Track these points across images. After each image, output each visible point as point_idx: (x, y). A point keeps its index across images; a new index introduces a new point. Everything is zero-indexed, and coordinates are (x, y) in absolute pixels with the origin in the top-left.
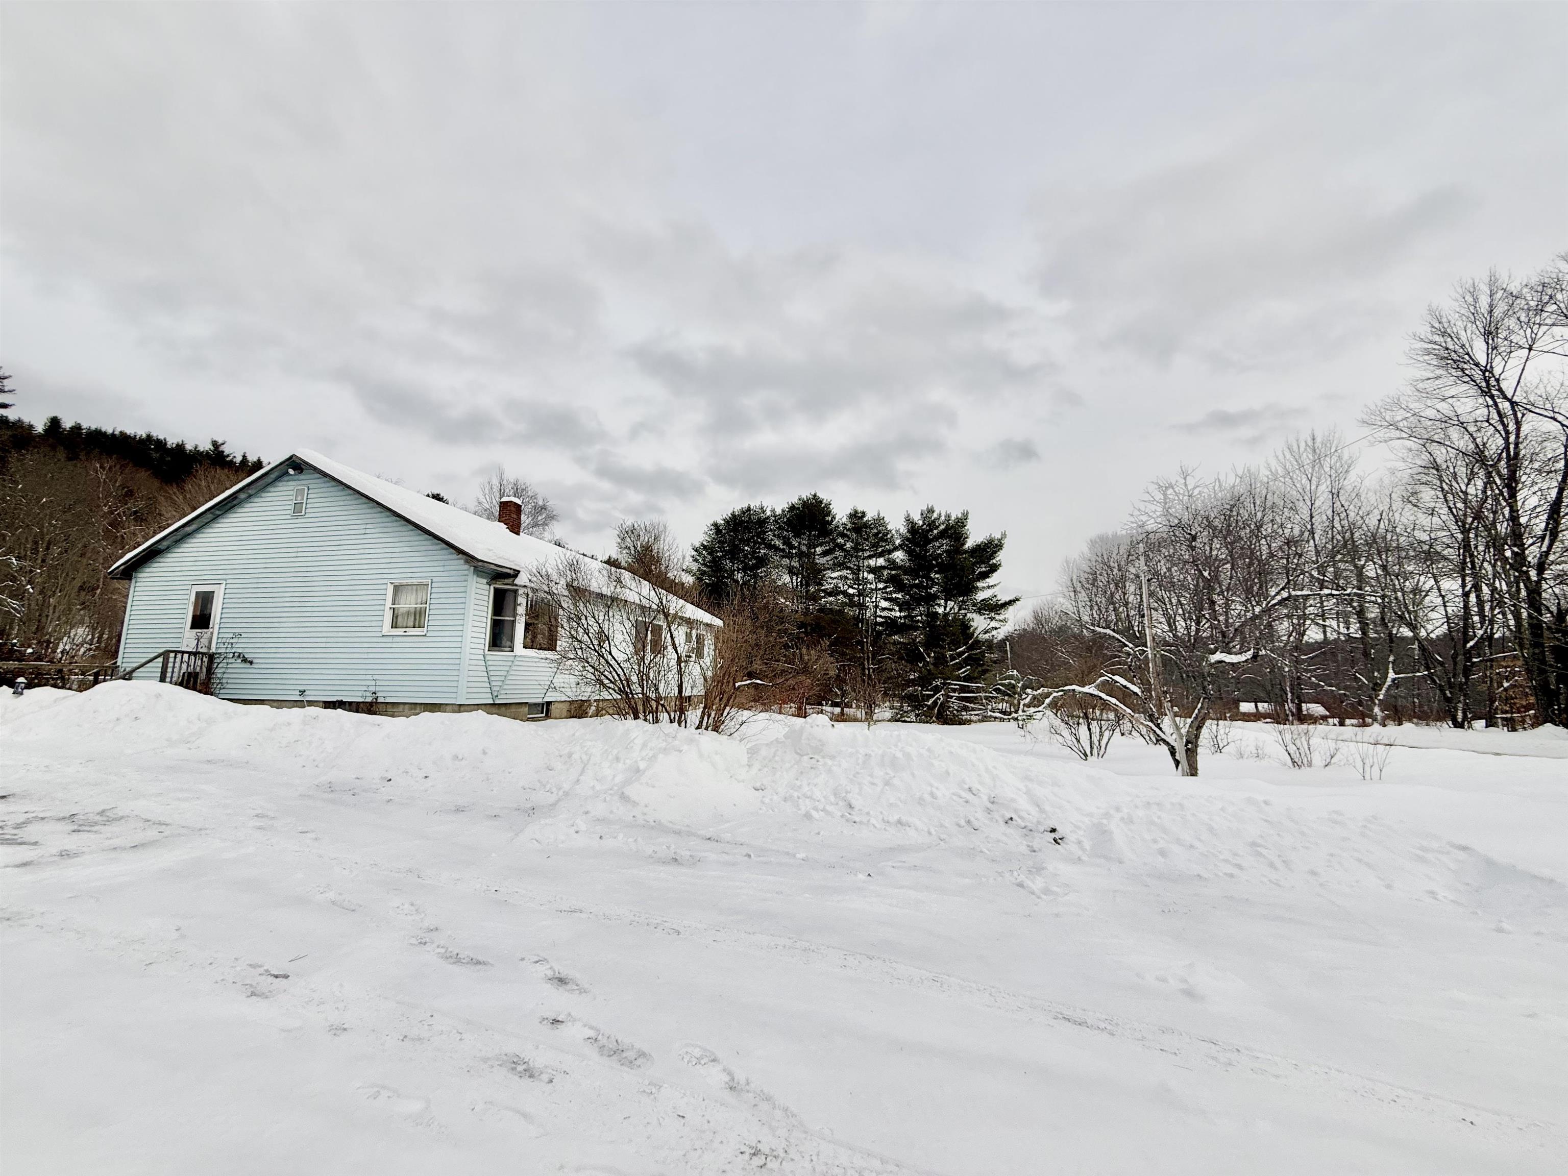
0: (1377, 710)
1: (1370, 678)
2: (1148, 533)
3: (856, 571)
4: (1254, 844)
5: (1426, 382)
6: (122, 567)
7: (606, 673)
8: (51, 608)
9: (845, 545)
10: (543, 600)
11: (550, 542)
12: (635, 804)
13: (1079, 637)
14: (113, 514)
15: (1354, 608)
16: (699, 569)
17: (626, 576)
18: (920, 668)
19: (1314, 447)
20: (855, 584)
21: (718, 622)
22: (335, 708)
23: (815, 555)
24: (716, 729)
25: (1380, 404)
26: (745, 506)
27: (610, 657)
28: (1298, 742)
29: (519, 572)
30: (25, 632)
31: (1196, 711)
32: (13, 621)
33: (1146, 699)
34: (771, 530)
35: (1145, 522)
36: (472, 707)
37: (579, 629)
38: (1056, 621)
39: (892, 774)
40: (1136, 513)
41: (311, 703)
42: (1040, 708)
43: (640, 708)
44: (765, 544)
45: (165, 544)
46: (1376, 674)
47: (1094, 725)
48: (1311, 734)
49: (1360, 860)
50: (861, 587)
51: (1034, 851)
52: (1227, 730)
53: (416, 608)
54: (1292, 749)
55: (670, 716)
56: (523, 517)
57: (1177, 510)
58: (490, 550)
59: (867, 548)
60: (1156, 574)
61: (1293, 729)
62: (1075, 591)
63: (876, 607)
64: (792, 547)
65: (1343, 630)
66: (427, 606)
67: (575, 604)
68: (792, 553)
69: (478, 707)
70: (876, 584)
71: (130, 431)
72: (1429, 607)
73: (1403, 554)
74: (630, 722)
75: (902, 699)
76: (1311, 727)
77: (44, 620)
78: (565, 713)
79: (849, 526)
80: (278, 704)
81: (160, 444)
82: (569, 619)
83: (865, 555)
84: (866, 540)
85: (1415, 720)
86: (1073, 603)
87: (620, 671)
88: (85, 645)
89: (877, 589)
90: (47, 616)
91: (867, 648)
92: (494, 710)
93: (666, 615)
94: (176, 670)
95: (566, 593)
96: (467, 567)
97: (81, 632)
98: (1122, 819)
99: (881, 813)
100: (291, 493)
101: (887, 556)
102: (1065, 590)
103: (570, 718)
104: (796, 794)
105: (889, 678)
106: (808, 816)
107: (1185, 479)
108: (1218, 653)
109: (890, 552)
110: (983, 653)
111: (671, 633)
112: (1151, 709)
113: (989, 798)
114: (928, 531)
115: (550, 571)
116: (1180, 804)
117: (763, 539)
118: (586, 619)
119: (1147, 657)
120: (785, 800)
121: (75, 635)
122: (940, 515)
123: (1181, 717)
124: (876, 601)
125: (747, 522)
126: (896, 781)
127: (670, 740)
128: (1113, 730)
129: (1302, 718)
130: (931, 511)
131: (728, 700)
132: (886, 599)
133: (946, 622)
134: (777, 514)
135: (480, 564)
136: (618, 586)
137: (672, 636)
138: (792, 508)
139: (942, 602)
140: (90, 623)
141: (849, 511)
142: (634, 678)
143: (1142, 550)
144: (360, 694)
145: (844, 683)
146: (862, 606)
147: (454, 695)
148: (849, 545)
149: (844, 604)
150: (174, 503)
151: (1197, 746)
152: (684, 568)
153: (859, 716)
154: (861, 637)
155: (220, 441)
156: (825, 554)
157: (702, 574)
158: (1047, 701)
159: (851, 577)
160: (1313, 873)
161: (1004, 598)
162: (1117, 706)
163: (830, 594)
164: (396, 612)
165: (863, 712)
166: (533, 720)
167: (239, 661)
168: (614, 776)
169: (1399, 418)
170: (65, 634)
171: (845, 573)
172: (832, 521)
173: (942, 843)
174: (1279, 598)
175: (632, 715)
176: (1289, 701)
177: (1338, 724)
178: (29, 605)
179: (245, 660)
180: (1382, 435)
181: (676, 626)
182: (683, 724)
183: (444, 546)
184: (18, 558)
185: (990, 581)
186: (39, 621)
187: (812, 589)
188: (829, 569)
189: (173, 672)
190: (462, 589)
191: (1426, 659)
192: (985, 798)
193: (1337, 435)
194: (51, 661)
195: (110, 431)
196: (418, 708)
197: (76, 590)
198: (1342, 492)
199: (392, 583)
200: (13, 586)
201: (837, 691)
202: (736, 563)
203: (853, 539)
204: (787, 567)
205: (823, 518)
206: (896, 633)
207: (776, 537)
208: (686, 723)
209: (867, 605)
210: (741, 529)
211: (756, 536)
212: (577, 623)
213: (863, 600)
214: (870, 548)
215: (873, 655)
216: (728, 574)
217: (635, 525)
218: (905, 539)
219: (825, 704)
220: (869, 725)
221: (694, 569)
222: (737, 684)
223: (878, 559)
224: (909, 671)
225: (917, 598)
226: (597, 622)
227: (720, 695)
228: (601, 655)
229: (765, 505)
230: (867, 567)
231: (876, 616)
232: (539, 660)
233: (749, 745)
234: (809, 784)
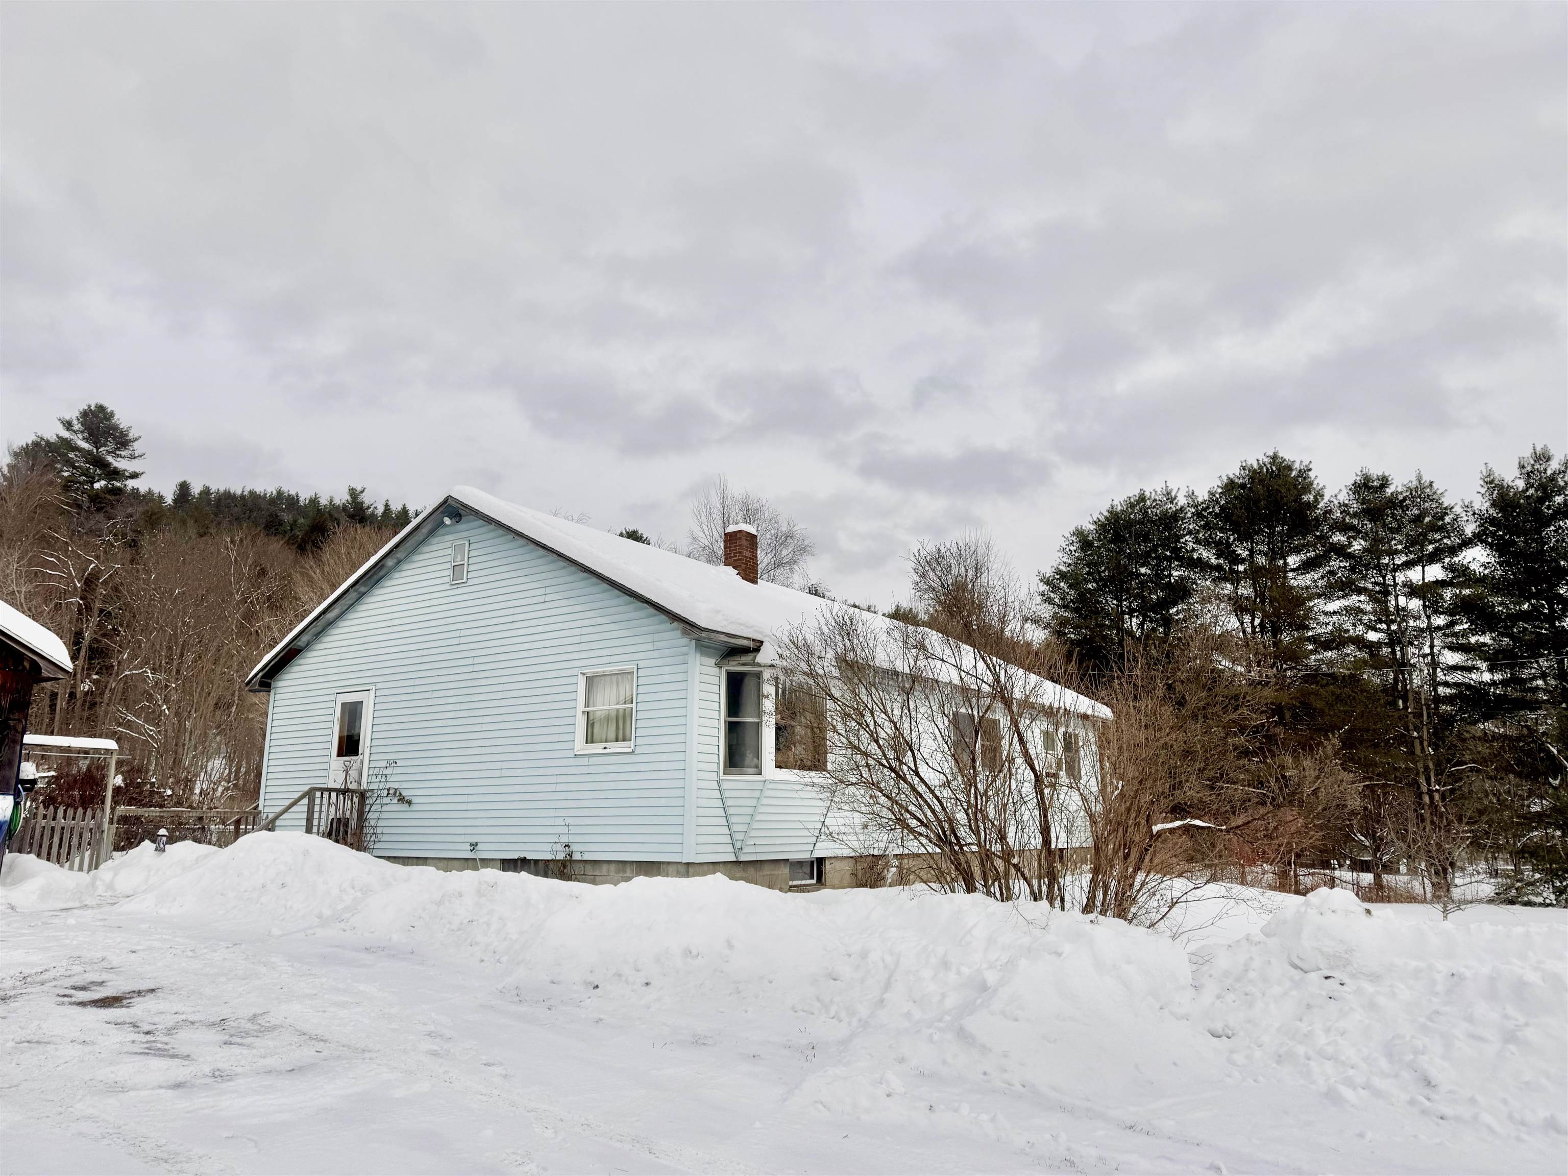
3: (1381, 596)
6: (260, 675)
7: (912, 808)
8: (187, 734)
9: (1350, 545)
10: (800, 685)
11: (802, 590)
12: (984, 1049)
14: (246, 602)
16: (1055, 616)
17: (934, 638)
18: (1555, 788)
20: (1381, 622)
21: (1105, 712)
22: (515, 870)
23: (1286, 572)
24: (1122, 913)
26: (1134, 492)
27: (916, 780)
29: (762, 642)
30: (162, 768)
32: (150, 752)
34: (1190, 533)
36: (705, 867)
37: (862, 732)
39: (1522, 1020)
41: (486, 863)
43: (977, 871)
44: (1179, 558)
45: (305, 639)
50: (1394, 627)
53: (618, 710)
55: (1030, 886)
56: (760, 554)
58: (718, 612)
59: (1400, 547)
63: (1434, 665)
64: (1236, 559)
66: (634, 705)
67: (852, 691)
68: (1238, 572)
69: (714, 867)
70: (1428, 617)
71: (259, 489)
74: (961, 897)
75: (1517, 855)
77: (180, 750)
78: (847, 878)
79: (1355, 507)
80: (447, 863)
81: (292, 501)
82: (845, 716)
83: (1398, 562)
84: (1392, 530)
87: (936, 804)
88: (222, 783)
89: (1431, 629)
90: (184, 745)
91: (1423, 750)
92: (738, 871)
93: (1007, 703)
94: (323, 816)
95: (836, 673)
96: (685, 641)
97: (217, 765)
99: (1505, 1102)
100: (448, 551)
101: (1447, 560)
103: (857, 886)
104: (1301, 1050)
105: (1481, 812)
106: (1332, 1096)
109: (1453, 551)
111: (1019, 734)
114: (1541, 500)
115: (810, 638)
117: (1176, 551)
118: (873, 716)
120: (1279, 1059)
121: (212, 769)
124: (1432, 654)
125: (1141, 522)
126: (1532, 1035)
127: (1038, 932)
130: (1542, 457)
131: (1141, 859)
132: (1452, 648)
134: (1200, 500)
135: (704, 634)
136: (921, 657)
137: (1021, 740)
138: (1230, 486)
140: (227, 752)
141: (1351, 479)
142: (961, 816)
144: (548, 847)
145: (1378, 822)
146: (1402, 666)
147: (677, 848)
148: (1357, 546)
149: (1359, 664)
150: (311, 580)
152: (1029, 616)
153: (1419, 890)
154: (1406, 728)
155: (359, 489)
156: (1307, 566)
157: (1061, 624)
159: (1369, 608)
163: (1327, 645)
164: (591, 718)
165: (1428, 882)
166: (799, 889)
167: (395, 801)
168: (943, 996)
170: (202, 769)
171: (1354, 600)
172: (1316, 501)
175: (963, 884)
178: (166, 731)
179: (402, 799)
181: (1028, 722)
182: (1057, 903)
183: (652, 610)
184: (154, 671)
186: (176, 753)
187: (1286, 638)
188: (1319, 596)
189: (320, 818)
190: (681, 677)
194: (191, 807)
195: (239, 492)
196: (628, 870)
197: (212, 708)
199: (583, 674)
200: (149, 707)
201: (1363, 838)
202: (1125, 600)
203: (1367, 534)
204: (1230, 599)
205: (1298, 499)
206: (1486, 718)
207: (1200, 544)
208: (1062, 900)
209: (1412, 662)
210: (1130, 536)
211: (1160, 545)
212: (858, 723)
213: (1403, 655)
214: (1406, 547)
215: (1438, 764)
216: (1112, 620)
217: (939, 549)
218: (1485, 521)
219: (1341, 866)
220: (1445, 911)
221: (1047, 616)
222: (1156, 829)
223: (1426, 568)
224: (1529, 797)
225: (1531, 641)
226: (891, 721)
227: (1124, 849)
228: (901, 777)
229: (1173, 486)
230: (1404, 585)
231: (1435, 684)
232: (802, 786)
233: (1192, 947)
234: (1328, 1031)
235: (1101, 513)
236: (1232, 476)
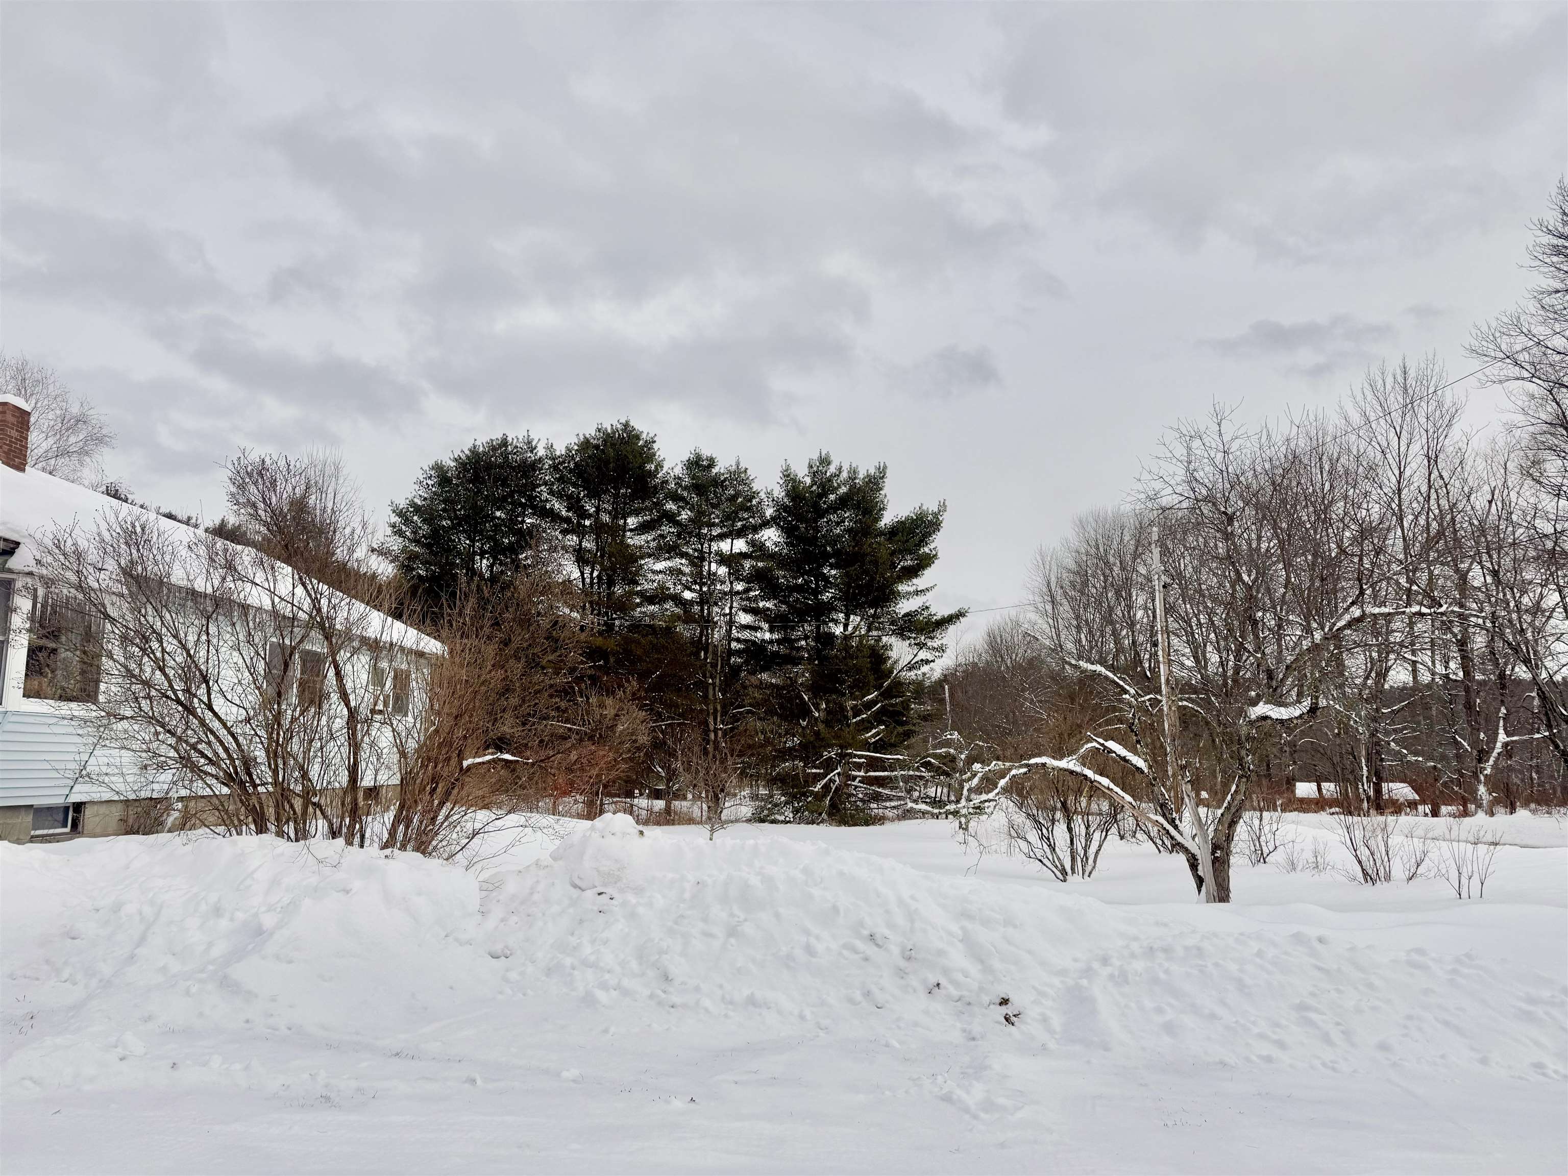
0: (1482, 789)
1: (1474, 743)
2: (1164, 509)
3: (698, 561)
4: (1302, 1007)
5: (1554, 295)
7: (200, 745)
9: (679, 514)
10: (66, 602)
11: (95, 488)
12: (250, 996)
13: (1056, 677)
15: (1455, 636)
16: (404, 550)
17: (246, 556)
18: (803, 728)
19: (1405, 384)
20: (696, 583)
21: (432, 646)
23: (625, 531)
24: (423, 847)
25: (1494, 324)
26: (497, 435)
27: (208, 715)
28: (1372, 843)
29: (18, 544)
31: (1229, 797)
33: (1155, 779)
34: (545, 484)
35: (1159, 492)
37: (145, 659)
38: (1021, 654)
39: (742, 916)
40: (1146, 476)
42: (991, 796)
43: (271, 812)
44: (533, 507)
46: (1482, 735)
47: (1078, 821)
48: (1390, 829)
49: (1447, 1024)
50: (705, 589)
51: (974, 1039)
52: (1275, 827)
54: (1364, 853)
55: (330, 825)
56: (34, 437)
57: (1207, 473)
59: (717, 521)
60: (1178, 576)
61: (1365, 823)
62: (1053, 602)
63: (731, 623)
64: (584, 514)
65: (1440, 669)
67: (136, 610)
68: (584, 526)
70: (731, 583)
72: (1553, 635)
73: (1520, 553)
74: (249, 839)
75: (772, 781)
76: (1391, 819)
78: (113, 824)
79: (687, 481)
82: (125, 639)
83: (714, 533)
84: (714, 506)
85: (1533, 806)
86: (1051, 621)
87: (229, 740)
89: (733, 593)
91: (714, 694)
93: (329, 633)
95: (118, 587)
98: (1111, 977)
99: (721, 987)
101: (750, 536)
102: (1038, 599)
103: (127, 833)
104: (568, 961)
105: (750, 747)
106: (589, 1000)
107: (1219, 425)
108: (1261, 704)
109: (756, 529)
110: (906, 706)
111: (337, 667)
112: (1163, 795)
113: (903, 952)
114: (820, 496)
115: (83, 544)
116: (1199, 949)
117: (531, 498)
118: (161, 642)
119: (1161, 710)
120: (549, 972)
122: (840, 469)
123: (1208, 806)
124: (731, 614)
125: (501, 466)
126: (748, 929)
127: (329, 872)
128: (1107, 831)
129: (1380, 805)
130: (825, 461)
131: (448, 793)
132: (746, 610)
133: (847, 652)
134: (558, 453)
136: (229, 578)
137: (338, 674)
138: (586, 444)
139: (841, 616)
141: (686, 456)
142: (258, 753)
143: (1155, 537)
145: (672, 756)
146: (707, 623)
148: (685, 515)
149: (675, 618)
151: (1228, 854)
152: (376, 546)
153: (696, 812)
154: (704, 676)
156: (643, 528)
157: (409, 559)
158: (1002, 783)
159: (687, 570)
160: (1384, 1047)
161: (940, 610)
162: (1111, 790)
163: (651, 600)
165: (705, 806)
166: (44, 839)
168: (210, 945)
169: (1518, 347)
171: (677, 562)
172: (656, 470)
173: (822, 1034)
174: (1347, 617)
175: (253, 827)
176: (1365, 778)
177: (1430, 815)
180: (1496, 373)
181: (348, 654)
182: (357, 840)
185: (920, 582)
187: (618, 590)
188: (650, 556)
191: (1546, 714)
192: (896, 950)
193: (1437, 369)
198: (1442, 456)
201: (660, 770)
202: (478, 541)
203: (693, 506)
204: (575, 550)
205: (641, 467)
206: (764, 669)
207: (554, 496)
208: (363, 837)
209: (715, 619)
210: (489, 478)
211: (517, 492)
212: (141, 649)
213: (709, 612)
214: (721, 521)
215: (724, 707)
216: (462, 559)
217: (263, 460)
218: (781, 508)
219: (641, 794)
220: (712, 831)
221: (396, 548)
222: (465, 764)
223: (735, 541)
224: (785, 735)
225: (800, 608)
226: (184, 647)
227: (432, 784)
228: (190, 710)
229: (534, 436)
230: (717, 554)
231: (730, 639)
232: (56, 720)
233: (485, 875)
234: (593, 942)
235: (462, 451)
236: (588, 436)
